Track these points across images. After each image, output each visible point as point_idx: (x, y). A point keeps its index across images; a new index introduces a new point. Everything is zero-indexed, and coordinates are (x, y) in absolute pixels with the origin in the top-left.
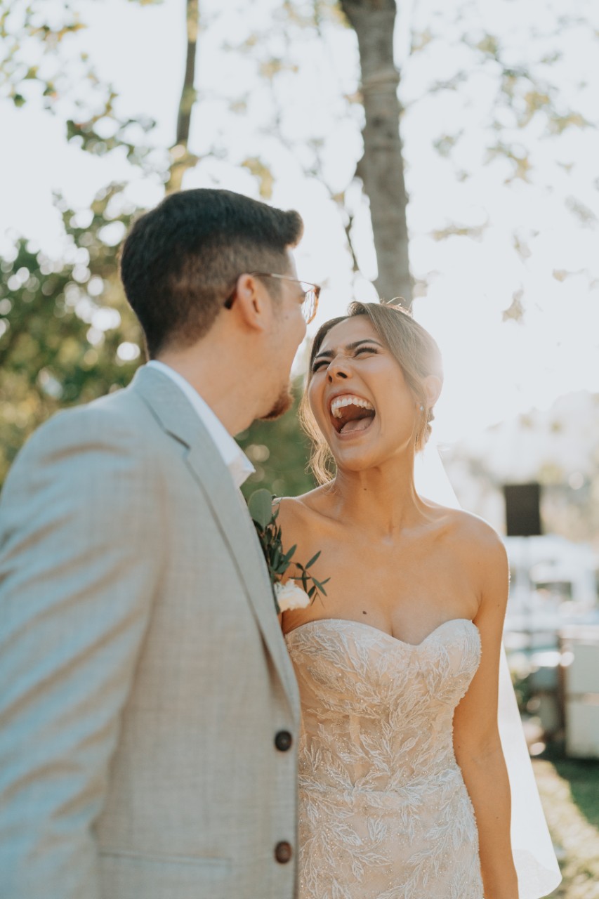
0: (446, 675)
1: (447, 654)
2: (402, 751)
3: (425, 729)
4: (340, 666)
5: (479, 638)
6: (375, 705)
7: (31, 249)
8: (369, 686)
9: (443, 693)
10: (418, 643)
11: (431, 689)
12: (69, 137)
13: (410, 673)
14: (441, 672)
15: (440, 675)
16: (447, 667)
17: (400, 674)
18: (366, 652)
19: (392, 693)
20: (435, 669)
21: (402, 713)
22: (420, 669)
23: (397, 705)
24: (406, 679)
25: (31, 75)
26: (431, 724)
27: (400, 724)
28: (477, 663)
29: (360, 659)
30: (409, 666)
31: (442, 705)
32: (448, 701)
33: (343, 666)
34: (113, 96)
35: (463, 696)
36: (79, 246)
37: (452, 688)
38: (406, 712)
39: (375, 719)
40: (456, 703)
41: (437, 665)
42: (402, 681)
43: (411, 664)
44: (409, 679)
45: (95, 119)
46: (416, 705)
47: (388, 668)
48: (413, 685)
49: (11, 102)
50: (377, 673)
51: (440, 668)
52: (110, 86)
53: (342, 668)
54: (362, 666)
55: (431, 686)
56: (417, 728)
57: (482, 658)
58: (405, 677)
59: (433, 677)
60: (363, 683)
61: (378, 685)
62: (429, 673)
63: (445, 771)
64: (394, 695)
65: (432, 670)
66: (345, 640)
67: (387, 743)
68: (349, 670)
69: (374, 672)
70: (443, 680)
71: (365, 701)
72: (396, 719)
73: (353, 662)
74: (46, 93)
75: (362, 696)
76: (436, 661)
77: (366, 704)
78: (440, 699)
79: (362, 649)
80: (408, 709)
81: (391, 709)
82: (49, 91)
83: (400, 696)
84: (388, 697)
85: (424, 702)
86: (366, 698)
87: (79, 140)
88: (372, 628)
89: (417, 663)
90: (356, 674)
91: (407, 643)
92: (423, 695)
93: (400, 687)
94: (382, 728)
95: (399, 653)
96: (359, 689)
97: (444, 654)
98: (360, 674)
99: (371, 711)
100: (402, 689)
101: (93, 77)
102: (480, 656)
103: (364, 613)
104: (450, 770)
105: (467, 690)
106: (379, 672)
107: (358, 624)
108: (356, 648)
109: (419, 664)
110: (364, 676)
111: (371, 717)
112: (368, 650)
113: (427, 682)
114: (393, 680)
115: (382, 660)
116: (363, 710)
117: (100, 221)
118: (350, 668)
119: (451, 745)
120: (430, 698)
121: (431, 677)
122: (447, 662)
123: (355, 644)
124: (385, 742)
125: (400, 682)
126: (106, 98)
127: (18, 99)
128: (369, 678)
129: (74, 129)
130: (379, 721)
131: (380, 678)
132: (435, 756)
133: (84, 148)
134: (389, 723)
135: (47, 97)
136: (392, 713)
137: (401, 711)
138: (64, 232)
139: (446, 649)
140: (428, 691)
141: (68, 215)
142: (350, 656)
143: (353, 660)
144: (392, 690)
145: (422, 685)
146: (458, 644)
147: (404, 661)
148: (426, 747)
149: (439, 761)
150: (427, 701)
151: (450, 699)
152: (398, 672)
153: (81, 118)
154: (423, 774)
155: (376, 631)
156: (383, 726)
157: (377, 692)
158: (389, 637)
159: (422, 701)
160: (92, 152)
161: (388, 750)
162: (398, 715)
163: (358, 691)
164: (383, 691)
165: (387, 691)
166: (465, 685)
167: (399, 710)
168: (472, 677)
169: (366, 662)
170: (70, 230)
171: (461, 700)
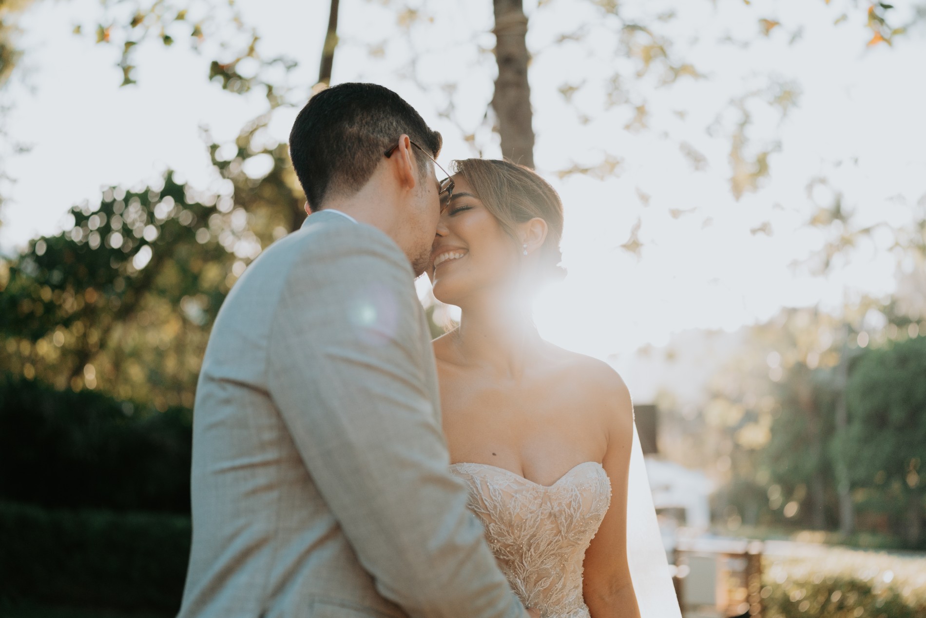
0: (578, 515)
1: (579, 495)
2: (536, 590)
3: (558, 569)
4: (473, 507)
5: (609, 481)
6: (509, 546)
7: (178, 180)
8: (502, 526)
9: (575, 534)
10: (551, 484)
11: (563, 530)
12: (211, 77)
13: (542, 513)
14: (573, 512)
15: (571, 516)
16: (579, 508)
17: (533, 514)
18: (499, 493)
19: (525, 533)
20: (567, 510)
21: (535, 553)
22: (552, 509)
23: (530, 546)
24: (539, 519)
25: (180, 17)
26: (564, 564)
27: (533, 564)
28: (607, 505)
29: (492, 500)
30: (541, 507)
31: (573, 545)
32: (579, 542)
33: (476, 507)
34: (256, 39)
35: (593, 537)
36: (224, 176)
37: (583, 529)
38: (539, 552)
39: (509, 560)
40: (587, 544)
41: (569, 505)
42: (535, 521)
43: (543, 505)
44: (541, 519)
45: (238, 60)
46: (548, 545)
47: (521, 509)
48: (546, 525)
49: (161, 41)
50: (510, 513)
51: (572, 509)
52: (254, 30)
53: (476, 509)
54: (495, 507)
55: (563, 526)
56: (551, 568)
57: (611, 501)
58: (537, 517)
59: (565, 517)
60: (496, 524)
61: (511, 525)
62: (561, 514)
63: (576, 610)
64: (527, 535)
65: (564, 511)
66: (478, 482)
67: (521, 581)
68: (483, 511)
69: (507, 513)
70: (575, 520)
71: (498, 541)
72: (529, 559)
73: (486, 503)
74: (193, 34)
75: (496, 537)
76: (568, 502)
77: (499, 544)
78: (572, 539)
79: (495, 490)
80: (542, 548)
81: (524, 549)
82: (196, 32)
83: (533, 536)
84: (521, 537)
85: (556, 541)
86: (499, 539)
87: (220, 79)
88: (504, 471)
89: (549, 504)
90: (489, 515)
91: (539, 484)
92: (556, 535)
93: (533, 527)
94: (516, 568)
95: (531, 494)
96: (492, 529)
97: (576, 495)
98: (493, 516)
99: (505, 552)
100: (534, 529)
101: (238, 21)
102: (610, 498)
103: (494, 454)
104: (580, 610)
105: (597, 532)
106: (512, 513)
107: (491, 467)
108: (489, 489)
109: (551, 504)
110: (498, 516)
111: (505, 557)
112: (500, 492)
113: (559, 522)
114: (526, 520)
115: (515, 501)
116: (497, 551)
117: (243, 153)
118: (484, 509)
119: (581, 585)
120: (562, 538)
121: (563, 518)
122: (579, 502)
123: (488, 486)
124: (520, 582)
125: (532, 522)
126: (251, 40)
127: (167, 39)
128: (502, 519)
129: (217, 69)
130: (513, 562)
131: (513, 519)
132: (567, 595)
133: (225, 87)
134: (523, 564)
135: (194, 37)
136: (526, 554)
137: (535, 551)
138: (211, 163)
139: (578, 490)
140: (560, 532)
141: (214, 148)
142: (484, 498)
143: (487, 501)
144: (525, 530)
145: (554, 526)
146: (590, 486)
147: (536, 502)
148: (560, 587)
149: (571, 600)
150: (560, 541)
151: (581, 540)
152: (531, 513)
153: (225, 59)
154: (557, 613)
155: (509, 473)
156: (517, 566)
157: (510, 531)
158: (520, 478)
159: (555, 541)
160: (232, 91)
161: (523, 590)
162: (531, 555)
163: (492, 531)
164: (516, 531)
165: (520, 531)
166: (595, 527)
167: (532, 550)
168: (602, 518)
169: (499, 503)
170: (215, 163)
171: (592, 541)
